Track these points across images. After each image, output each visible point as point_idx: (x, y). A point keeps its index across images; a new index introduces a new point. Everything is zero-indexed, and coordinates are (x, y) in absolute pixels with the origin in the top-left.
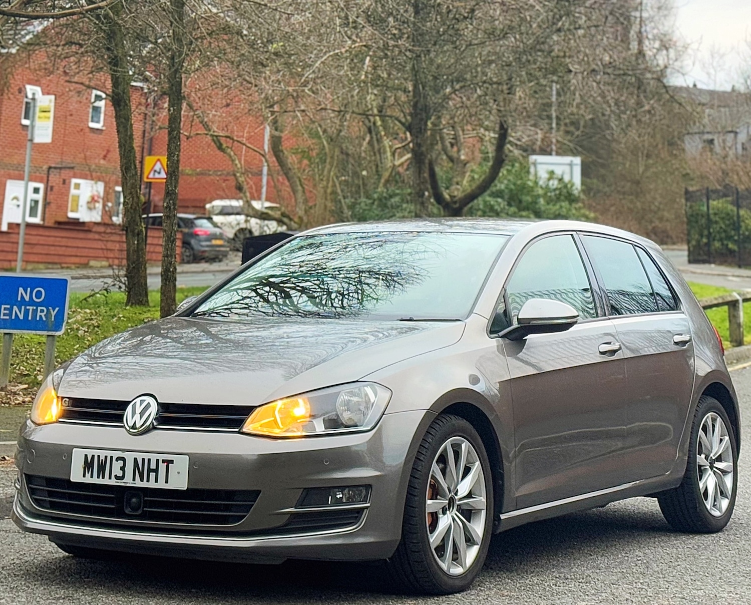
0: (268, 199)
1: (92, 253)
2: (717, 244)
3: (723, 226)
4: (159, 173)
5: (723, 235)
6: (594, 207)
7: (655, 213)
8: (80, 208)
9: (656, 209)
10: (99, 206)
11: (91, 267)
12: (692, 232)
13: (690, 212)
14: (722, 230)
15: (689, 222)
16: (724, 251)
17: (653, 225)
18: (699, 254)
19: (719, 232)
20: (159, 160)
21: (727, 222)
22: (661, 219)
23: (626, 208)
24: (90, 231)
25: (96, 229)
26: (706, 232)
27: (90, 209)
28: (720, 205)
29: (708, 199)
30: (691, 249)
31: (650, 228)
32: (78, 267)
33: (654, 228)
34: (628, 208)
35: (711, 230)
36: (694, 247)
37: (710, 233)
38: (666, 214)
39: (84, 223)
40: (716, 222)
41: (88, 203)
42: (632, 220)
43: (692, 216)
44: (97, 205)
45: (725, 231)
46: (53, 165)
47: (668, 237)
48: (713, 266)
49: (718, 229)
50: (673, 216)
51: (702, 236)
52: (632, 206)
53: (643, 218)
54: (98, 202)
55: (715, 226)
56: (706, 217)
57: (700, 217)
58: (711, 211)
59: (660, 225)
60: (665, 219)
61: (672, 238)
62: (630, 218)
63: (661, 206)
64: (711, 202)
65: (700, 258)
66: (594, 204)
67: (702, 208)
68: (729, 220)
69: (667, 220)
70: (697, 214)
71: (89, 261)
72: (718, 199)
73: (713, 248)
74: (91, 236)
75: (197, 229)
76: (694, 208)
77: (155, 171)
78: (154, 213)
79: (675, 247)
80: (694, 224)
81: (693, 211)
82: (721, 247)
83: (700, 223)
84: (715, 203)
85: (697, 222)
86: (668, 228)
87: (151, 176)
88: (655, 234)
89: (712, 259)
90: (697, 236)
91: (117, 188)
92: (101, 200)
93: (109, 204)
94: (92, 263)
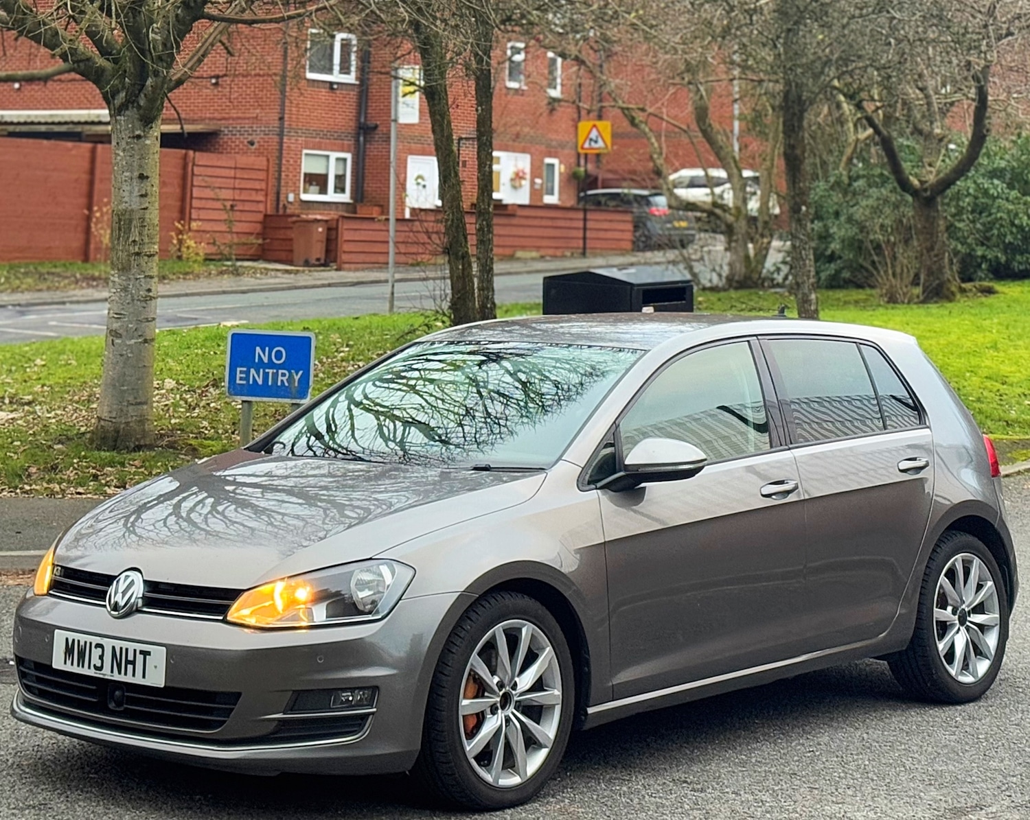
1: (517, 242)
4: (596, 142)
8: (502, 188)
10: (526, 184)
11: (519, 259)
20: (595, 126)
24: (513, 216)
25: (520, 212)
27: (514, 187)
32: (501, 260)
39: (506, 206)
41: (512, 180)
44: (523, 182)
46: (464, 136)
54: (524, 179)
71: (515, 252)
74: (515, 221)
75: (654, 208)
77: (591, 140)
78: (604, 187)
87: (587, 145)
91: (548, 160)
92: (528, 176)
93: (538, 181)
94: (519, 254)
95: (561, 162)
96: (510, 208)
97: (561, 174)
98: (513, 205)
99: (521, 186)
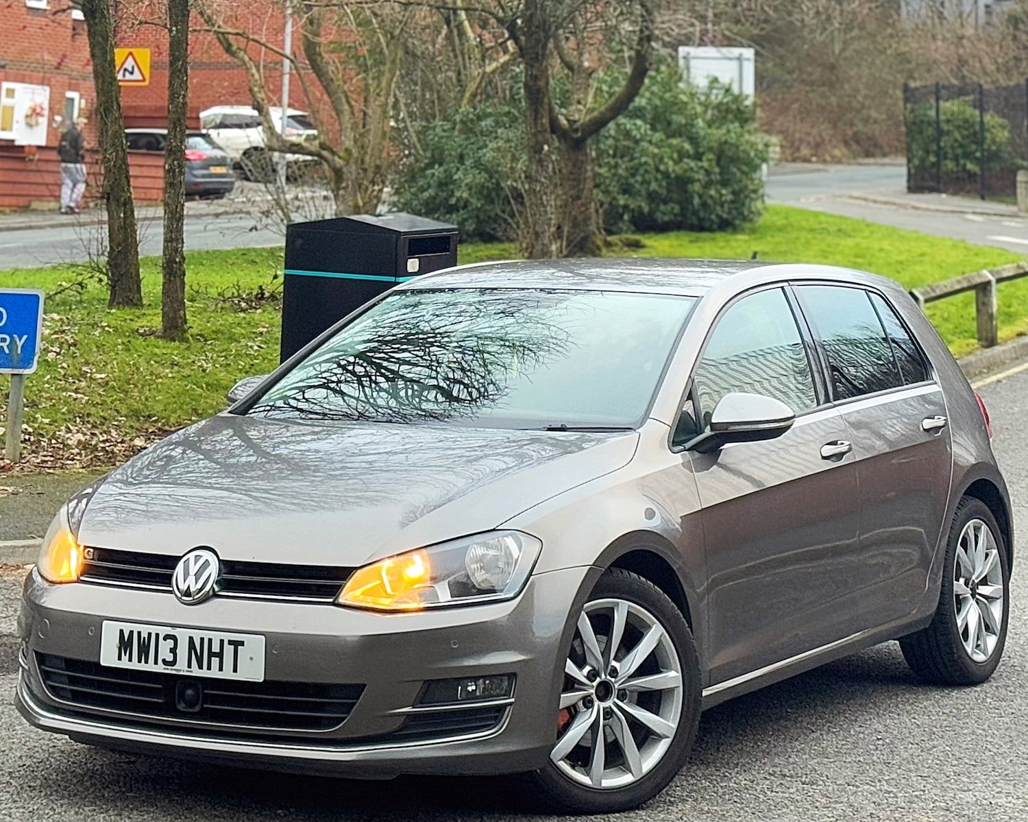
0: (290, 106)
1: (32, 190)
2: (950, 165)
3: (959, 139)
4: (132, 73)
5: (959, 151)
7: (858, 111)
8: (15, 126)
9: (859, 106)
10: (43, 121)
11: (34, 210)
12: (914, 147)
13: (911, 117)
14: (956, 144)
15: (909, 133)
16: (961, 175)
17: (855, 129)
18: (923, 179)
19: (952, 147)
20: (131, 54)
21: (965, 133)
22: (866, 121)
23: (814, 106)
24: (30, 159)
25: (39, 155)
26: (934, 147)
27: (30, 125)
28: (955, 108)
29: (938, 100)
30: (913, 171)
31: (850, 133)
32: (15, 211)
33: (856, 133)
34: (818, 105)
35: (942, 144)
36: (917, 169)
37: (939, 148)
38: (874, 114)
39: (21, 148)
40: (949, 133)
41: (27, 116)
42: (823, 123)
43: (914, 123)
44: (41, 120)
45: (961, 146)
47: (876, 145)
48: (944, 196)
49: (952, 142)
50: (884, 117)
51: (927, 152)
52: (823, 102)
53: (839, 119)
54: (42, 115)
55: (947, 138)
56: (935, 126)
57: (925, 126)
58: (942, 117)
59: (865, 130)
60: (871, 120)
61: (881, 148)
62: (821, 120)
63: (867, 103)
64: (942, 103)
65: (926, 184)
67: (928, 112)
68: (966, 129)
69: (875, 122)
70: (922, 122)
71: (30, 202)
72: (953, 98)
73: (944, 169)
74: (32, 166)
75: (188, 152)
76: (917, 113)
77: (126, 70)
79: (886, 160)
80: (918, 136)
81: (916, 117)
82: (955, 169)
83: (925, 135)
84: (948, 104)
85: (921, 132)
86: (877, 132)
87: (121, 76)
88: (858, 142)
89: (942, 186)
90: (920, 153)
91: (69, 94)
92: (46, 113)
93: (58, 118)
94: (35, 205)
95: (81, 97)
96: (27, 150)
97: (80, 109)
98: (30, 146)
99: (37, 124)
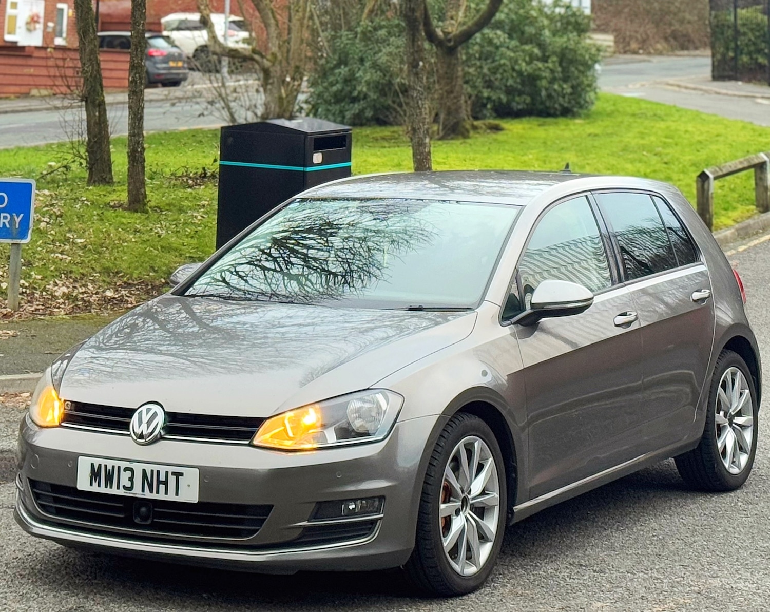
0: (232, 12)
1: (30, 81)
2: (745, 58)
3: (753, 38)
5: (752, 48)
6: (605, 9)
7: (675, 14)
8: (18, 31)
9: (676, 10)
10: (40, 26)
11: (33, 96)
12: (717, 45)
13: (714, 22)
14: (750, 43)
15: (714, 33)
16: (753, 66)
17: (673, 28)
18: (724, 70)
19: (747, 45)
21: (757, 34)
22: (682, 22)
23: (641, 9)
24: (30, 56)
25: (37, 54)
26: (732, 45)
27: (29, 30)
28: (749, 15)
29: (735, 7)
30: (716, 63)
31: (669, 31)
32: (18, 97)
33: (673, 32)
34: (644, 9)
35: (739, 43)
36: (719, 61)
37: (737, 46)
38: (688, 16)
39: (23, 48)
40: (745, 34)
41: (27, 23)
42: (648, 23)
43: (717, 26)
44: (38, 26)
45: (754, 44)
47: (689, 41)
48: (740, 83)
49: (747, 41)
50: (696, 18)
51: (728, 49)
52: (648, 7)
53: (661, 20)
54: (39, 22)
55: (743, 38)
56: (733, 28)
57: (726, 28)
58: (739, 22)
59: (680, 29)
60: (686, 21)
61: (693, 42)
62: (647, 21)
63: (683, 7)
64: (739, 10)
65: (726, 74)
66: (605, 5)
67: (728, 18)
68: (758, 31)
69: (689, 22)
70: (723, 25)
71: (30, 90)
72: (747, 7)
73: (740, 62)
74: (31, 62)
75: (152, 50)
76: (720, 19)
78: (102, 30)
79: (697, 52)
80: (720, 36)
81: (718, 21)
82: (749, 62)
83: (726, 35)
84: (744, 12)
85: (722, 33)
86: (690, 31)
88: (675, 38)
89: (738, 75)
90: (722, 50)
91: (60, 6)
92: (42, 20)
93: (51, 24)
94: (34, 92)
95: (69, 7)
96: (27, 49)
97: (68, 17)
98: (29, 47)
99: (35, 29)
